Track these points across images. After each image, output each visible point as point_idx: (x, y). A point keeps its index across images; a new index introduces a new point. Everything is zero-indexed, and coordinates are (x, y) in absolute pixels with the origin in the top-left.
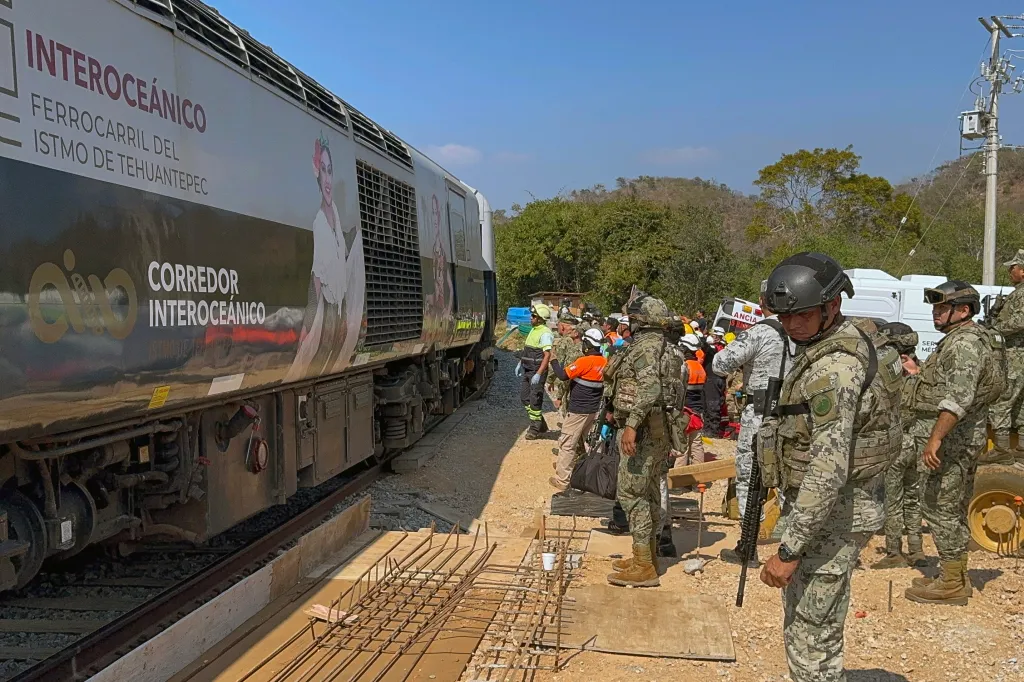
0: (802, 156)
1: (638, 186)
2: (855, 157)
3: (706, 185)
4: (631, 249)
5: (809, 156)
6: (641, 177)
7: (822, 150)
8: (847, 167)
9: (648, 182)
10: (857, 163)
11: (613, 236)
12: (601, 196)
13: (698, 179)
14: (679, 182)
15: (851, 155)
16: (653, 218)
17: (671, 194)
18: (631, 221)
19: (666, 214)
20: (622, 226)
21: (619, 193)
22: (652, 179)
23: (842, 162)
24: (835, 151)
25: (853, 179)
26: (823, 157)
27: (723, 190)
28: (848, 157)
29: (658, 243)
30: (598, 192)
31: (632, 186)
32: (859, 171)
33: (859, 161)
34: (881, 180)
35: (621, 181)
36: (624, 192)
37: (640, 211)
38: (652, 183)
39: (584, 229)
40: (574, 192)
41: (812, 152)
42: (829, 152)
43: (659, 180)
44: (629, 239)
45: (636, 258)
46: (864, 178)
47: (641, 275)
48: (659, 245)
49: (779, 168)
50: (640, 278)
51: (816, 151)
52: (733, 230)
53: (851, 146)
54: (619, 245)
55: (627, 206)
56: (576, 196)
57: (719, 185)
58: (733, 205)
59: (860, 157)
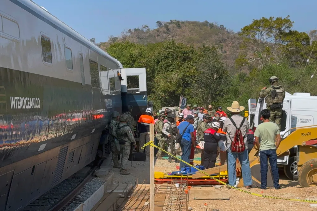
0: (264, 20)
1: (170, 26)
2: (291, 22)
3: (212, 26)
4: (172, 71)
5: (267, 21)
6: (171, 21)
7: (274, 17)
8: (287, 27)
9: (176, 24)
10: (292, 25)
11: (162, 63)
12: (147, 32)
13: (206, 22)
14: (195, 24)
15: (289, 21)
16: (184, 53)
17: (190, 31)
18: (172, 55)
19: (191, 51)
20: (167, 57)
21: (158, 31)
22: (178, 22)
23: (284, 25)
24: (281, 19)
25: (291, 33)
26: (275, 22)
27: (222, 29)
28: (287, 21)
29: (187, 67)
30: (145, 30)
31: (166, 26)
32: (292, 29)
33: (293, 24)
34: (304, 33)
35: (159, 23)
36: (161, 30)
37: (177, 50)
38: (178, 24)
39: (146, 59)
40: (130, 30)
41: (269, 19)
42: (278, 19)
43: (182, 23)
44: (171, 65)
45: (175, 76)
46: (295, 33)
47: (180, 85)
48: (188, 69)
49: (251, 27)
50: (178, 87)
51: (271, 18)
52: (228, 53)
53: (289, 16)
54: (166, 68)
55: (169, 46)
56: (131, 33)
57: (219, 26)
58: (228, 38)
59: (293, 22)
